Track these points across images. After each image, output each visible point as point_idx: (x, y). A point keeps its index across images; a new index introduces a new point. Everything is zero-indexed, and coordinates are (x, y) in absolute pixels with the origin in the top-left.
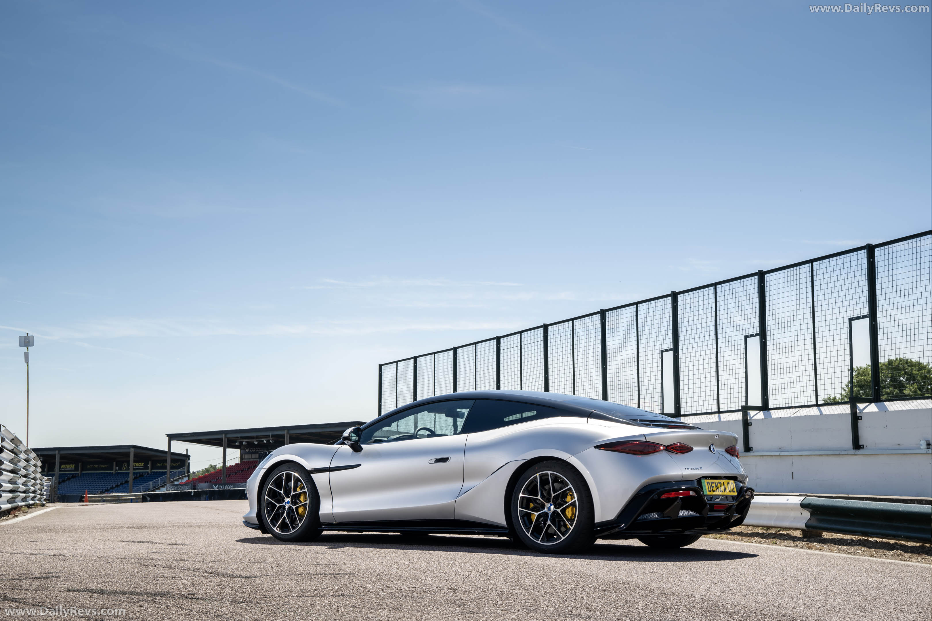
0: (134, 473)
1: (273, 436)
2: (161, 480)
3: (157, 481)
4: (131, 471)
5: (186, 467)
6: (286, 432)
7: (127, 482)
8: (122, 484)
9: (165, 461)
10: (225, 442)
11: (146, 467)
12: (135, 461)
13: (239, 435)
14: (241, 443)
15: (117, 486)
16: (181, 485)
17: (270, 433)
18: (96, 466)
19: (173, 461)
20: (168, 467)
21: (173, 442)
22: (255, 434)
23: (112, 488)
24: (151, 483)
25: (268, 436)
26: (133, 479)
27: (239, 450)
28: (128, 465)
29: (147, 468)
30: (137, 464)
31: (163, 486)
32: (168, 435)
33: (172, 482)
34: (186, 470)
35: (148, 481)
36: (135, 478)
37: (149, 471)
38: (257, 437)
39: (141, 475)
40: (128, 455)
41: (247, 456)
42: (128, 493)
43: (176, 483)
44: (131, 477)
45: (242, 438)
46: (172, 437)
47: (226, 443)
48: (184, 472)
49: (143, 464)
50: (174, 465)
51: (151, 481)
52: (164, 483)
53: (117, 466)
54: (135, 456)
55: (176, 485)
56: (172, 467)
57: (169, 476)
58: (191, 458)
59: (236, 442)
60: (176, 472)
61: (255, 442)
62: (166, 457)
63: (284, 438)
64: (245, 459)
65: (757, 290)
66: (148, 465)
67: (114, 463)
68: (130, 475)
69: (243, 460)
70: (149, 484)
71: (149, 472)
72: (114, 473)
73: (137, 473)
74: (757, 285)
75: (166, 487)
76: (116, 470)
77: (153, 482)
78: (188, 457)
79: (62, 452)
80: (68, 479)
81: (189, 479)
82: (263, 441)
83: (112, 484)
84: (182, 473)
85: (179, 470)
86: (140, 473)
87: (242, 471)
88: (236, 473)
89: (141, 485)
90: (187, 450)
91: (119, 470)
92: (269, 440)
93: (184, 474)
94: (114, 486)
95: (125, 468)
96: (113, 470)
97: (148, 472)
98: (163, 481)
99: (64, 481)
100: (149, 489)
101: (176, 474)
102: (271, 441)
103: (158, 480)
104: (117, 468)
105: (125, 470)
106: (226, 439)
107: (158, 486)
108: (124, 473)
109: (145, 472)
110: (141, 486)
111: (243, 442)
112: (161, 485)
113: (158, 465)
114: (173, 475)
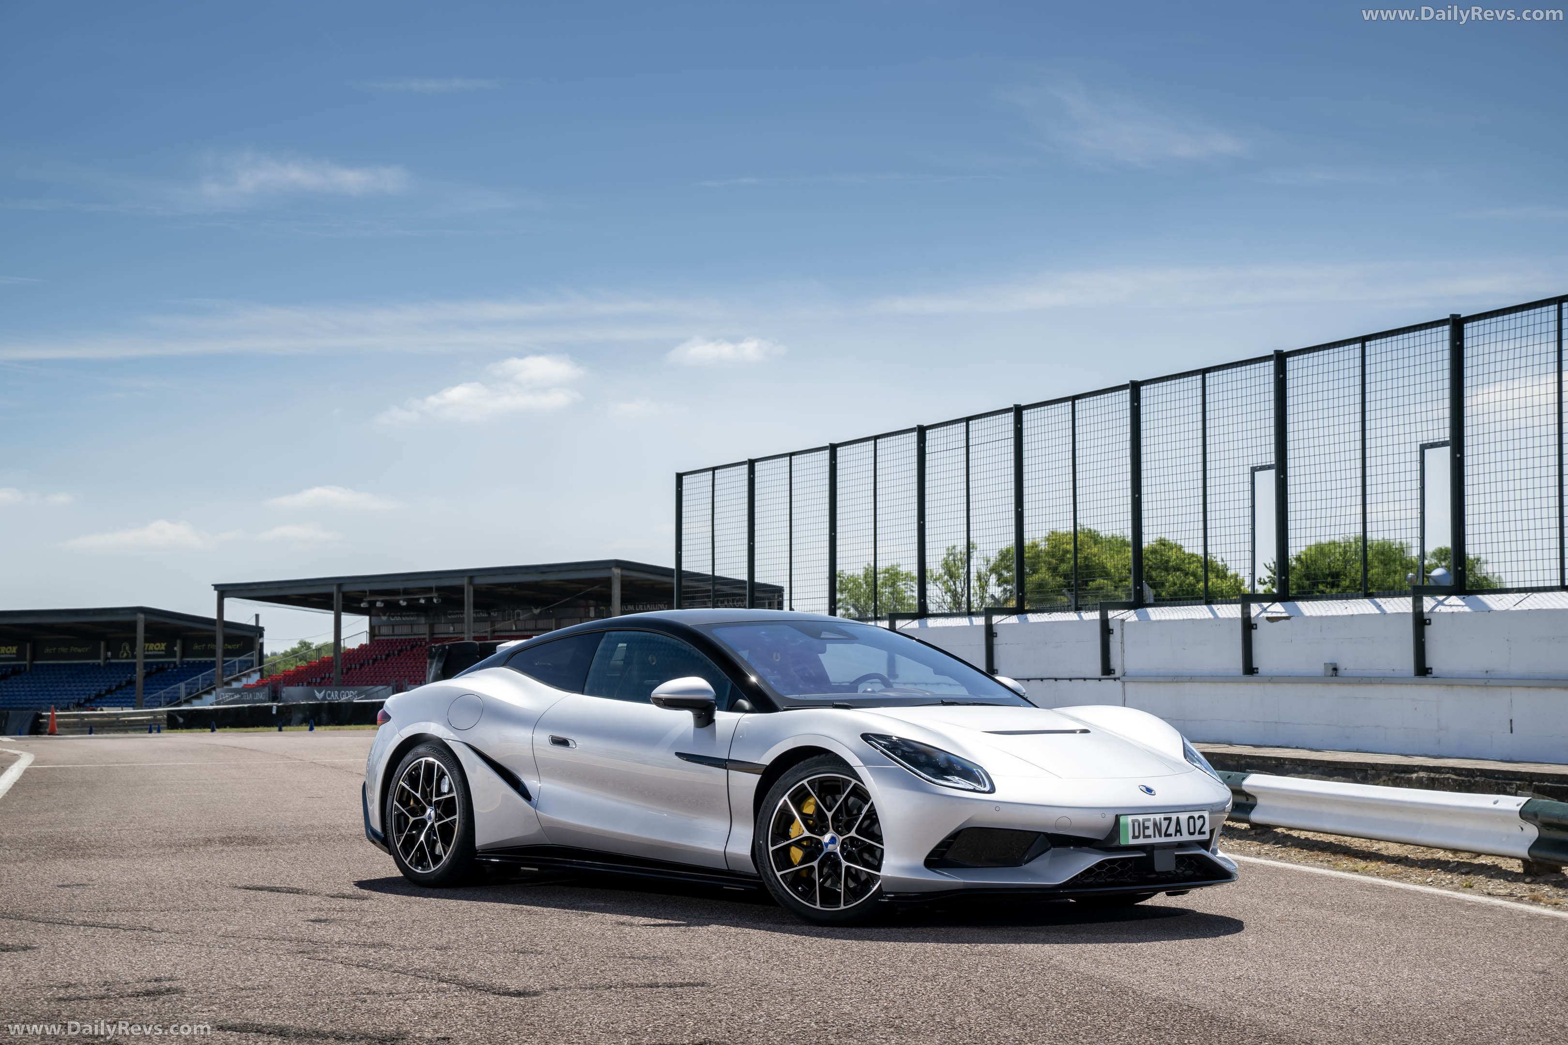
0: (146, 665)
1: (439, 589)
2: (204, 679)
3: (195, 683)
4: (140, 661)
5: (256, 653)
6: (465, 582)
7: (131, 683)
8: (119, 687)
9: (212, 639)
10: (337, 600)
11: (170, 653)
12: (147, 640)
13: (367, 587)
14: (372, 604)
15: (109, 691)
16: (246, 688)
17: (433, 584)
18: (64, 650)
19: (228, 639)
20: (219, 652)
21: (227, 601)
22: (400, 586)
23: (99, 696)
24: (182, 685)
25: (429, 590)
26: (145, 677)
27: (367, 618)
28: (133, 648)
29: (173, 655)
30: (152, 646)
31: (208, 693)
32: (217, 587)
33: (228, 683)
34: (255, 659)
35: (176, 682)
36: (148, 675)
37: (177, 660)
38: (406, 592)
39: (161, 669)
40: (131, 626)
41: (385, 630)
42: (134, 707)
43: (237, 685)
44: (140, 672)
45: (374, 593)
46: (224, 591)
47: (341, 602)
48: (252, 661)
49: (164, 645)
50: (230, 647)
51: (181, 681)
52: (209, 685)
53: (107, 649)
54: (148, 627)
55: (237, 691)
56: (227, 653)
57: (220, 672)
58: (265, 633)
59: (361, 601)
60: (235, 663)
61: (401, 602)
62: (215, 631)
63: (463, 593)
64: (380, 635)
65: (1447, 354)
66: (175, 649)
67: (102, 644)
68: (137, 669)
69: (376, 638)
70: (179, 688)
71: (178, 663)
72: (102, 664)
73: (152, 664)
74: (1447, 345)
75: (214, 693)
76: (107, 658)
77: (186, 684)
78: (259, 631)
80: (5, 677)
81: (262, 676)
82: (418, 599)
83: (99, 688)
84: (249, 665)
85: (242, 658)
86: (157, 663)
87: (375, 660)
88: (362, 665)
89: (162, 689)
90: (257, 616)
91: (113, 657)
92: (432, 598)
93: (252, 666)
94: (103, 692)
95: (125, 655)
96: (99, 658)
97: (175, 663)
98: (208, 682)
100: (178, 698)
101: (235, 667)
102: (435, 601)
103: (198, 679)
104: (109, 654)
105: (127, 658)
106: (341, 595)
107: (198, 690)
108: (123, 664)
109: (169, 663)
110: (162, 692)
111: (375, 602)
112: (202, 689)
113: (196, 647)
114: (228, 669)
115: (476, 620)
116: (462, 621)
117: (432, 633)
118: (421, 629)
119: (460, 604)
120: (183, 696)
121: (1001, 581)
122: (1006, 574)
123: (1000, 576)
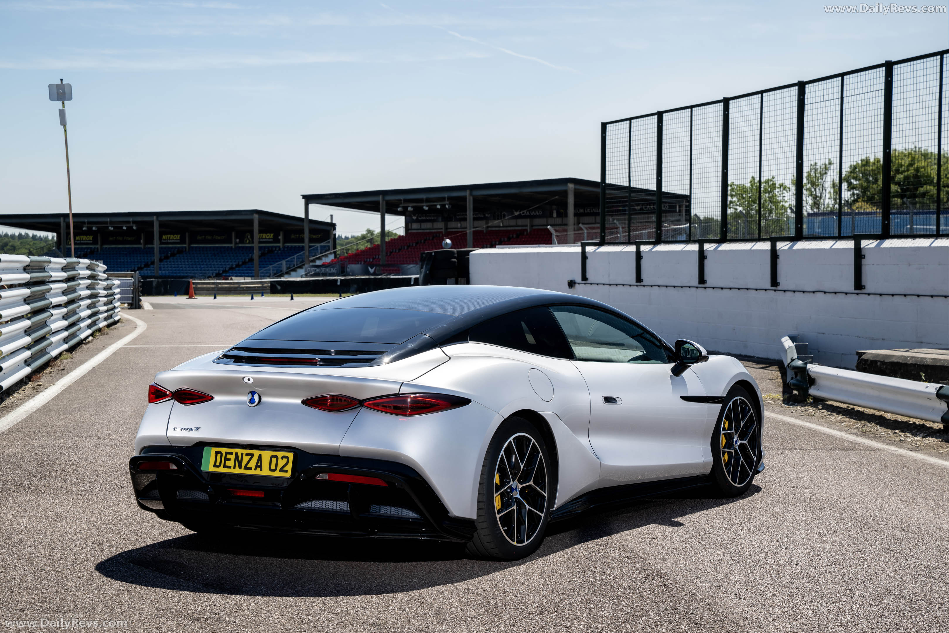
0: (260, 248)
1: (450, 198)
2: (298, 258)
3: (292, 261)
4: (256, 245)
5: (331, 241)
6: (467, 193)
7: (251, 260)
8: (244, 263)
9: (302, 231)
10: (383, 205)
11: (276, 240)
12: (260, 232)
13: (402, 197)
14: (405, 208)
15: (238, 266)
16: (324, 265)
17: (446, 195)
18: (209, 237)
19: (312, 231)
20: (307, 240)
21: (311, 206)
22: (423, 196)
23: (231, 268)
24: (284, 262)
25: (443, 199)
26: (260, 257)
27: (403, 217)
28: (252, 237)
29: (278, 241)
30: (264, 235)
31: (301, 267)
32: (304, 197)
33: (313, 261)
34: (331, 244)
35: (280, 260)
36: (262, 255)
37: (281, 245)
38: (428, 200)
39: (271, 251)
40: (250, 222)
41: (415, 226)
42: (252, 277)
43: (318, 263)
44: (256, 254)
45: (406, 201)
46: (309, 199)
47: (385, 207)
48: (329, 246)
49: (272, 235)
50: (314, 237)
51: (284, 259)
52: (301, 262)
53: (236, 237)
54: (261, 223)
55: (318, 266)
56: (311, 240)
57: (307, 254)
58: (337, 227)
59: (398, 207)
60: (317, 247)
61: (425, 207)
62: (303, 226)
63: (466, 201)
64: (411, 229)
66: (280, 237)
67: (233, 234)
68: (255, 251)
69: (410, 231)
70: (281, 264)
71: (281, 247)
72: (233, 247)
73: (265, 247)
75: (304, 267)
76: (236, 243)
77: (286, 261)
78: (333, 226)
79: (162, 218)
80: (173, 255)
81: (335, 257)
82: (436, 205)
83: (231, 263)
84: (326, 249)
85: (322, 244)
86: (268, 247)
87: (408, 247)
88: (400, 250)
89: (271, 264)
90: (332, 216)
91: (240, 243)
92: (445, 205)
93: (329, 250)
94: (234, 266)
95: (248, 241)
96: (231, 243)
97: (279, 247)
98: (301, 260)
99: (167, 258)
100: (281, 271)
101: (317, 250)
102: (447, 206)
103: (294, 258)
104: (238, 240)
105: (249, 243)
106: (385, 202)
107: (294, 266)
108: (247, 247)
109: (276, 247)
110: (271, 266)
111: (407, 207)
112: (297, 265)
113: (293, 236)
114: (313, 252)
115: (475, 219)
116: (465, 219)
117: (446, 228)
118: (440, 225)
119: (464, 209)
120: (284, 269)
121: (851, 187)
122: (854, 182)
123: (850, 184)
